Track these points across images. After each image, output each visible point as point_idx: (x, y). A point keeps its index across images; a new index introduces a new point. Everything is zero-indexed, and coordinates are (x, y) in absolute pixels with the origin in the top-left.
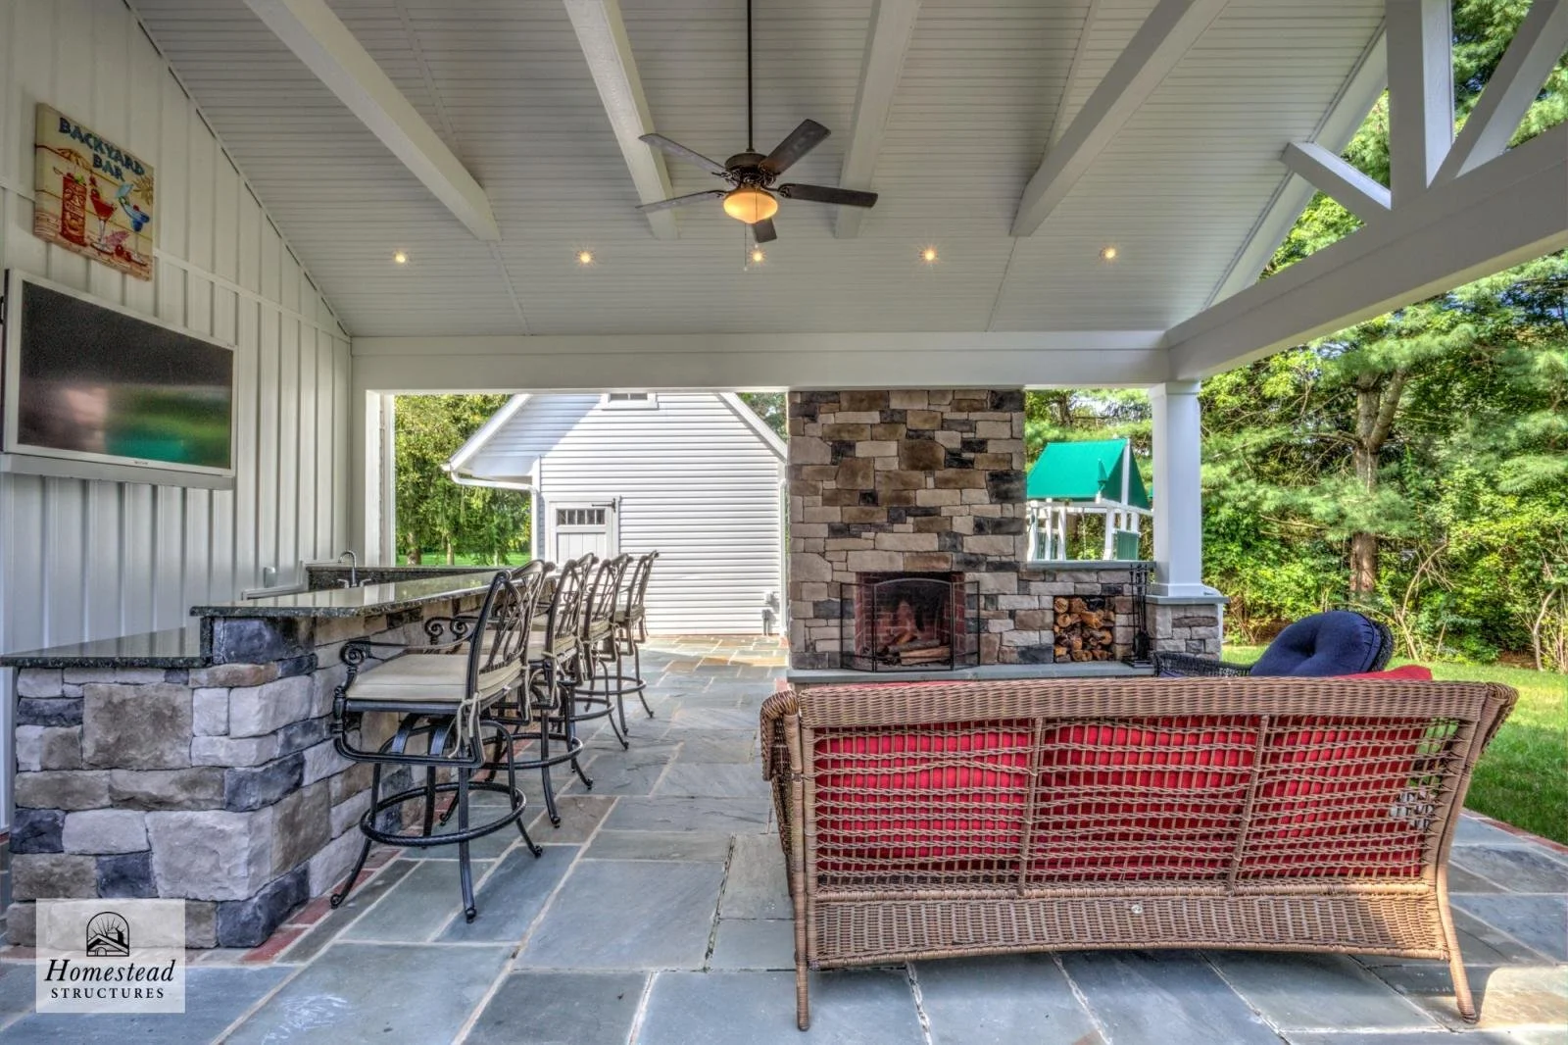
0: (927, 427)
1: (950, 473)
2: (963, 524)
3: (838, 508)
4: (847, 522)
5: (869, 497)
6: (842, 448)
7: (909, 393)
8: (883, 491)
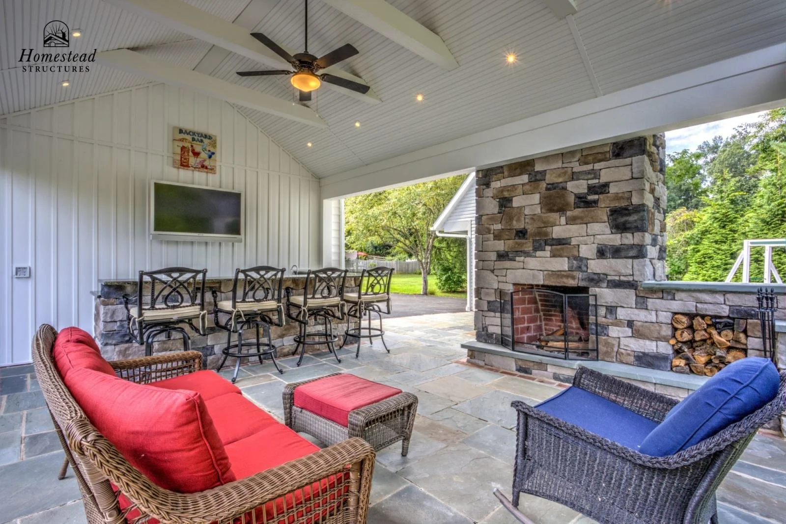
0: (560, 180)
1: (577, 212)
2: (588, 251)
3: (502, 241)
4: (506, 250)
5: (522, 234)
6: (504, 202)
7: (547, 158)
8: (531, 228)
